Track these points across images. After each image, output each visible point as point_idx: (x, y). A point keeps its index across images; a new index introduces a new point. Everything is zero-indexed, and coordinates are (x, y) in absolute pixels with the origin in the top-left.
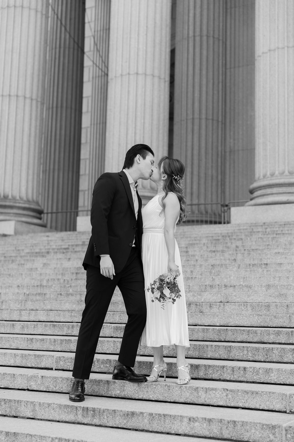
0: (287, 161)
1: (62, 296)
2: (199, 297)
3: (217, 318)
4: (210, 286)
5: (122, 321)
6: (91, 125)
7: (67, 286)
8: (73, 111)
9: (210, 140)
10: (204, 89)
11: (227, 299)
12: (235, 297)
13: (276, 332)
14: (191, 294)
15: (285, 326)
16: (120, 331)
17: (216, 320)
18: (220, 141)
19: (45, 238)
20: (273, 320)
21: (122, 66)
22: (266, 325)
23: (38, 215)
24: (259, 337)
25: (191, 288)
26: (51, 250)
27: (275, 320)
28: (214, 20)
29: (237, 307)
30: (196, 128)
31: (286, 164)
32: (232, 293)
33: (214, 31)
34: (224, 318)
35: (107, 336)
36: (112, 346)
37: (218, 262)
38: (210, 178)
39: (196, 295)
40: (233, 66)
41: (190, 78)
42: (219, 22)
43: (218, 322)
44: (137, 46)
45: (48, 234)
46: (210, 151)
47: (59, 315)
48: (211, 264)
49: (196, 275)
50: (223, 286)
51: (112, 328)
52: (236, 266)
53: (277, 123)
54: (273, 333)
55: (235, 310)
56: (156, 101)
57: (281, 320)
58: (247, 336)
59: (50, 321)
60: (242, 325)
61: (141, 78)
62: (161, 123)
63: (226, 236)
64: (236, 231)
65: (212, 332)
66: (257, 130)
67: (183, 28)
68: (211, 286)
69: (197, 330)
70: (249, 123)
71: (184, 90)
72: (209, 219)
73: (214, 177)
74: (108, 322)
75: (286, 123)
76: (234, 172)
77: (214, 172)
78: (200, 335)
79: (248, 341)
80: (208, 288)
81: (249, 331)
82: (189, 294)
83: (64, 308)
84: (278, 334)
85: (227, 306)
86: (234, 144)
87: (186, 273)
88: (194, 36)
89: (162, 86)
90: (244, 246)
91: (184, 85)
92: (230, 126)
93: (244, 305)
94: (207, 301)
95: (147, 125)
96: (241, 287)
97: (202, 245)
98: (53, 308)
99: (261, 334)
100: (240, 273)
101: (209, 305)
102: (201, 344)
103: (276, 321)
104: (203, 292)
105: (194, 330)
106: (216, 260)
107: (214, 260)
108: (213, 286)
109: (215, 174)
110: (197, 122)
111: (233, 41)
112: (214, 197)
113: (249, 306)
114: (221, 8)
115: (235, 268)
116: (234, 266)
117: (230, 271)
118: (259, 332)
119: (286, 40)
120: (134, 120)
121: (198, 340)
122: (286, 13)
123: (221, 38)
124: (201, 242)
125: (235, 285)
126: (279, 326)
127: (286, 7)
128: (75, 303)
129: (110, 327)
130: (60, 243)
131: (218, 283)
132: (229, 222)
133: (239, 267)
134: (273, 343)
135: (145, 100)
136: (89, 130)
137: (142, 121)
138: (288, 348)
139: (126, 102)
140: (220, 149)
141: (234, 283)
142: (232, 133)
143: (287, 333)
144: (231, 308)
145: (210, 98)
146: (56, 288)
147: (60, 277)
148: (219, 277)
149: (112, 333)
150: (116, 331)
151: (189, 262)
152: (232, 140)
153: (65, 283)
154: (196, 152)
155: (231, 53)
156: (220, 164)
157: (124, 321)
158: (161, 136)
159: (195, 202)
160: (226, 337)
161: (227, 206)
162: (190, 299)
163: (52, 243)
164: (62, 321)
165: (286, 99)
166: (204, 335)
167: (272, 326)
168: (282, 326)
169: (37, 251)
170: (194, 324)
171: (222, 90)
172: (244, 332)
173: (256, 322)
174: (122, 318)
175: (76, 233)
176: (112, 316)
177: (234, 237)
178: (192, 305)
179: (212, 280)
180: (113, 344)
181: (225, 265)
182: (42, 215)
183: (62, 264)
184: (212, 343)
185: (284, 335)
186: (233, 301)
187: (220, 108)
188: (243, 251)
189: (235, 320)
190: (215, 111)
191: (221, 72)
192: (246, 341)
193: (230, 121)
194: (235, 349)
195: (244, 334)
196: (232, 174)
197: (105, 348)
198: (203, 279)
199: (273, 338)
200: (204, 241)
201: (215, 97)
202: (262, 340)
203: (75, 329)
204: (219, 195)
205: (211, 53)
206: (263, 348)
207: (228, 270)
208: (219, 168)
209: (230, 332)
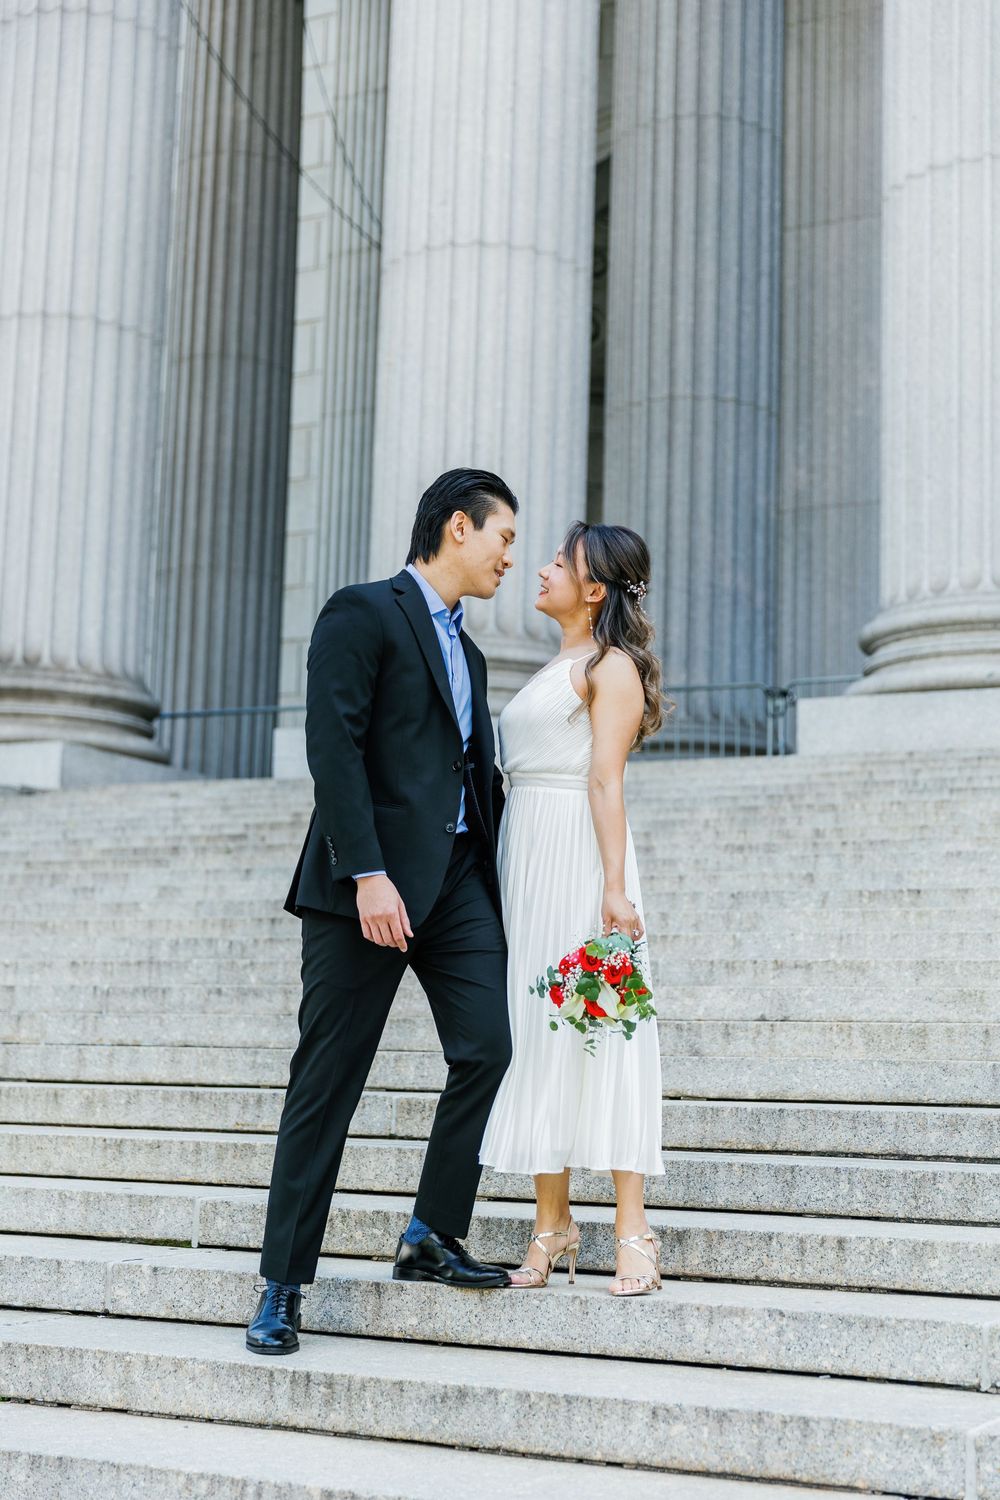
0: (987, 545)
1: (223, 999)
2: (688, 1001)
3: (749, 1072)
4: (727, 966)
5: (428, 1081)
6: (324, 416)
7: (241, 963)
8: (262, 368)
9: (730, 470)
10: (709, 296)
11: (784, 1009)
12: (809, 1003)
13: (946, 1119)
14: (663, 991)
15: (978, 1102)
16: (418, 1117)
17: (745, 1079)
18: (761, 473)
19: (167, 802)
20: (938, 1082)
21: (430, 216)
22: (913, 1097)
23: (141, 724)
24: (891, 1137)
25: (661, 969)
26: (184, 843)
27: (945, 1079)
28: (743, 60)
29: (818, 1037)
30: (682, 428)
31: (987, 554)
32: (800, 990)
33: (742, 99)
34: (772, 1074)
35: (375, 1133)
36: (394, 1165)
37: (753, 885)
38: (728, 600)
39: (677, 993)
40: (806, 218)
41: (663, 261)
42: (761, 71)
43: (754, 1085)
44: (479, 149)
45: (174, 787)
46: (729, 509)
47: (213, 1063)
48: (731, 892)
49: (679, 929)
50: (771, 966)
51: (394, 1107)
52: (815, 896)
53: (954, 414)
54: (939, 1123)
55: (809, 1047)
56: (545, 336)
57: (963, 1080)
58: (850, 1135)
59: (181, 1082)
60: (832, 1097)
61: (493, 259)
62: (563, 411)
63: (780, 797)
64: (814, 779)
65: (733, 1121)
66: (887, 437)
67: (638, 88)
68: (730, 967)
69: (680, 1112)
70: (860, 412)
71: (641, 299)
72: (722, 739)
73: (742, 597)
74: (378, 1085)
75: (987, 415)
76: (809, 580)
77: (741, 578)
78: (692, 1130)
79: (853, 1149)
80: (720, 972)
81: (855, 1117)
83: (231, 1040)
84: (954, 1126)
85: (784, 1034)
86: (811, 483)
88: (676, 117)
89: (567, 287)
90: (841, 830)
91: (642, 284)
92: (797, 423)
93: (841, 1030)
94: (717, 1016)
95: (514, 420)
96: (829, 969)
97: (700, 828)
98: (191, 1039)
99: (897, 1126)
100: (828, 922)
101: (722, 1029)
102: (692, 1160)
103: (948, 1084)
104: (702, 985)
105: (671, 1115)
106: (748, 876)
107: (741, 876)
108: (736, 965)
109: (743, 587)
110: (683, 408)
111: (807, 137)
112: (742, 666)
113: (857, 1034)
114: (768, 23)
115: (812, 905)
116: (807, 900)
117: (793, 915)
118: (890, 1120)
119: (987, 131)
120: (470, 402)
121: (686, 1146)
122: (987, 41)
123: (766, 124)
124: (696, 816)
125: (810, 961)
126: (959, 1099)
127: (987, 20)
128: (268, 1021)
129: (387, 1103)
130: (216, 817)
131: (752, 955)
132: (789, 751)
133: (824, 902)
134: (937, 1158)
135: (507, 332)
136: (316, 433)
137: (499, 405)
138: (989, 1174)
139: (445, 340)
140: (761, 500)
141: (806, 957)
142: (803, 448)
143: (985, 1125)
144: (797, 1040)
145: (730, 330)
146: (201, 971)
147: (216, 933)
148: (757, 934)
149: (393, 1121)
150: (407, 1116)
151: (655, 882)
152: (802, 472)
153: (234, 952)
154: (680, 512)
155: (800, 176)
156: (760, 553)
158: (561, 454)
159: (678, 679)
160: (778, 1135)
161: (784, 694)
163: (189, 819)
164: (221, 1083)
166: (704, 1128)
167: (933, 1102)
168: (969, 1101)
169: (139, 843)
171: (770, 300)
172: (840, 1122)
173: (882, 1087)
174: (426, 1074)
175: (269, 783)
176: (393, 1066)
177: (808, 800)
179: (731, 943)
180: (394, 1160)
181: (778, 894)
182: (156, 724)
183: (222, 889)
184: (732, 1157)
185: (975, 1130)
186: (802, 1017)
187: (763, 362)
188: (837, 848)
189: (811, 1079)
190: (747, 373)
191: (765, 239)
192: (846, 1151)
193: (797, 409)
194: (808, 1177)
195: (840, 1128)
196: (802, 586)
197: (370, 1172)
198: (701, 942)
199: (937, 1139)
200: (707, 813)
201: (748, 326)
202: (901, 1147)
203: (265, 1108)
204: (760, 658)
205: (733, 174)
206: (905, 1176)
207: (788, 911)
208: (760, 565)
209: (791, 1120)
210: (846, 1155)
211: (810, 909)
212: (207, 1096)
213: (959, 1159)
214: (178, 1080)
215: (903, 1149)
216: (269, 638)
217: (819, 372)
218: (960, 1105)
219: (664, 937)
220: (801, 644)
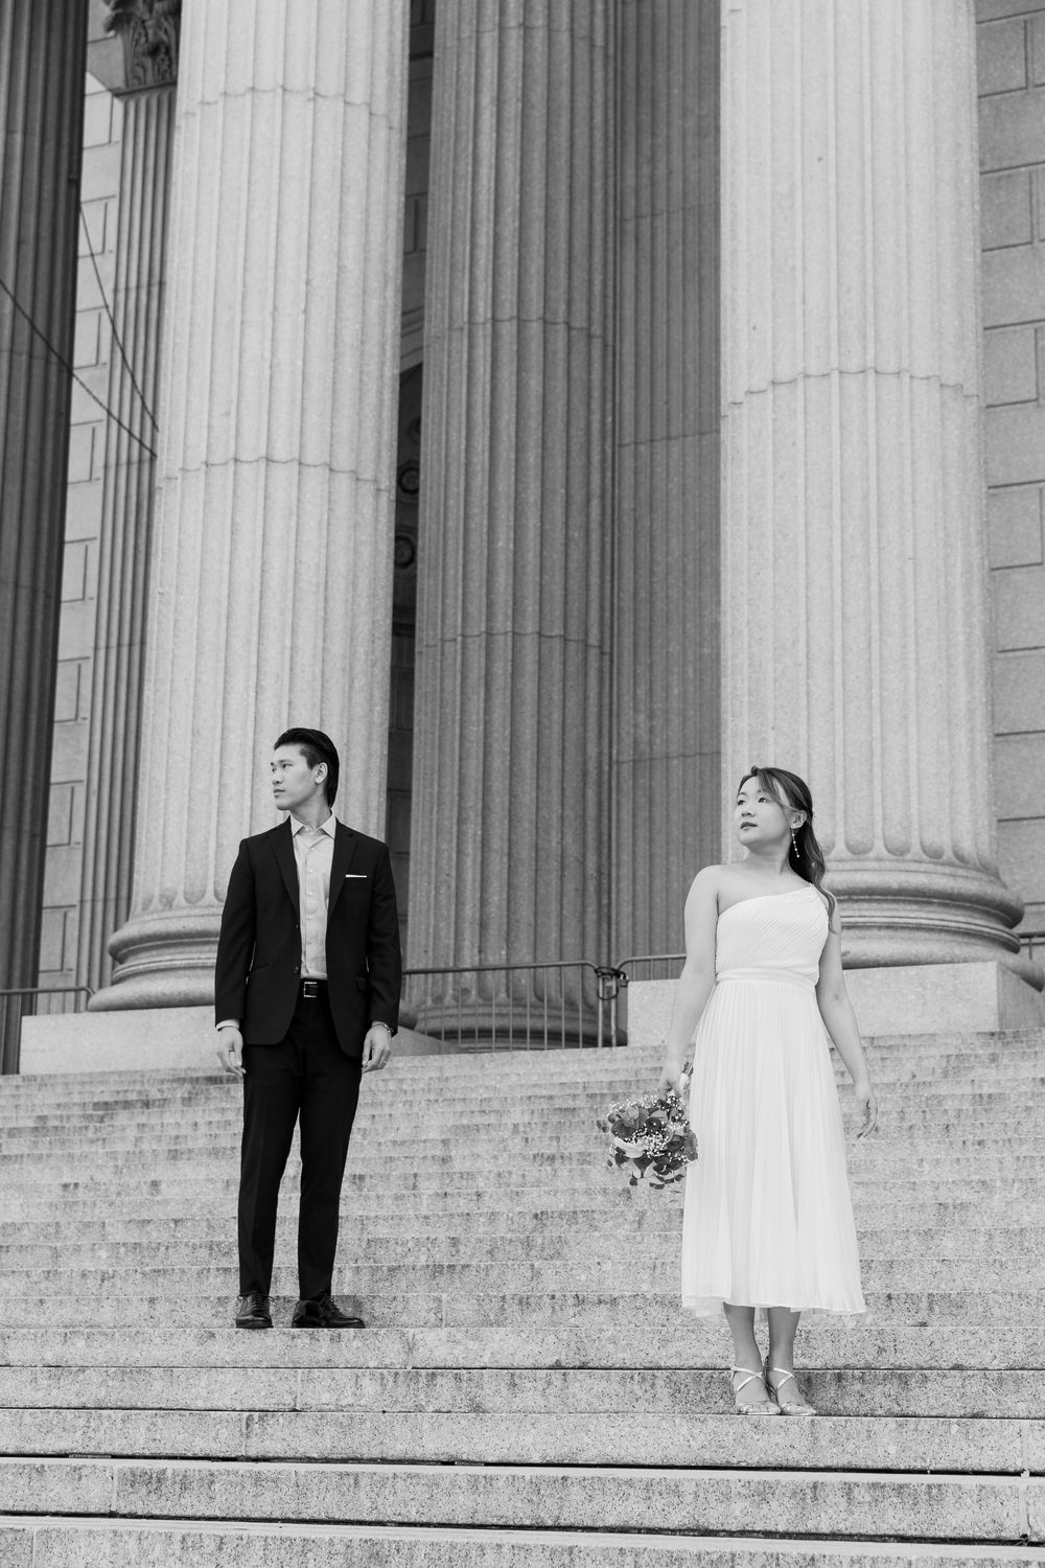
0: (840, 805)
2: (471, 1345)
3: (533, 1431)
4: (521, 1302)
5: (161, 1445)
6: (96, 648)
8: (24, 594)
9: (556, 716)
10: (532, 521)
11: (583, 1353)
12: (610, 1348)
13: (753, 1487)
14: (443, 1332)
15: (794, 1464)
16: (144, 1490)
17: (529, 1439)
18: (592, 720)
20: (749, 1440)
21: (210, 427)
22: (720, 1459)
24: (690, 1508)
25: (445, 1307)
27: (757, 1437)
28: (570, 259)
29: (617, 1387)
30: (501, 669)
31: (840, 815)
32: (601, 1331)
33: (569, 303)
34: (559, 1433)
35: (92, 1510)
36: (108, 1551)
37: (561, 1203)
38: (555, 864)
39: (459, 1336)
40: (644, 434)
41: (480, 480)
42: (590, 272)
43: (538, 1447)
44: (268, 355)
46: (556, 760)
48: (534, 1211)
49: (472, 1256)
50: (571, 1301)
51: (115, 1478)
52: (630, 1217)
53: (802, 659)
54: (744, 1491)
55: (607, 1400)
56: (341, 565)
57: (777, 1439)
58: (643, 1507)
60: (628, 1460)
61: (282, 476)
62: (361, 650)
63: (602, 1095)
64: (644, 1075)
65: (508, 1491)
66: (727, 683)
67: (452, 287)
68: (524, 1302)
69: (448, 1481)
71: (455, 522)
72: (546, 1025)
73: (571, 862)
74: (102, 1451)
75: (837, 659)
76: (651, 841)
77: (569, 839)
78: (461, 1503)
79: (647, 1524)
80: (513, 1308)
81: (649, 1486)
82: (432, 1334)
84: (763, 1495)
85: (578, 1385)
86: (651, 731)
87: (429, 1245)
88: (495, 320)
89: (367, 510)
91: (456, 504)
92: (636, 662)
93: (644, 1379)
94: (503, 1363)
95: (305, 658)
96: (639, 1302)
97: (507, 1134)
99: (697, 1496)
100: (642, 1248)
101: (507, 1379)
102: (456, 1540)
103: (761, 1444)
104: (491, 1325)
105: (437, 1485)
106: (556, 1192)
107: (548, 1193)
108: (531, 1300)
109: (572, 849)
110: (503, 645)
111: (645, 342)
112: (571, 939)
113: (662, 1383)
114: (598, 218)
115: (627, 1227)
116: (621, 1220)
117: (602, 1240)
118: (688, 1488)
119: (834, 344)
120: (255, 639)
121: (454, 1522)
122: (833, 246)
123: (597, 330)
124: (506, 1119)
125: (616, 1294)
126: (772, 1461)
127: (833, 223)
129: (108, 1474)
131: (552, 1287)
132: (622, 1041)
133: (640, 1223)
134: (743, 1533)
135: (297, 560)
136: (88, 668)
137: (288, 643)
138: (794, 1553)
139: (226, 568)
140: (592, 751)
141: (615, 1286)
142: (642, 691)
143: (797, 1493)
144: (594, 1392)
145: (556, 557)
148: (558, 1263)
149: (115, 1496)
150: (130, 1490)
151: (449, 1200)
152: (642, 717)
154: (499, 763)
155: (637, 386)
156: (592, 811)
157: (168, 1446)
158: (360, 700)
159: (496, 957)
160: (561, 1508)
161: (617, 974)
162: (437, 1353)
165: (838, 568)
166: (475, 1501)
167: (743, 1464)
168: (785, 1463)
170: (442, 1458)
171: (602, 525)
172: (631, 1491)
173: (685, 1448)
174: (158, 1437)
175: (15, 1080)
176: (119, 1427)
178: (439, 1380)
179: (529, 1274)
180: (109, 1545)
181: (588, 1213)
184: (504, 1536)
185: (786, 1499)
186: (602, 1363)
187: (594, 595)
189: (604, 1439)
190: (575, 606)
191: (596, 458)
192: (639, 1526)
193: (635, 645)
194: (589, 1560)
195: (632, 1498)
196: (642, 847)
197: (80, 1559)
198: (494, 1273)
199: (742, 1512)
200: (518, 1115)
201: (576, 554)
202: (702, 1520)
204: (591, 931)
205: (560, 385)
206: (699, 1557)
207: (597, 1234)
208: (591, 825)
209: (575, 1489)
210: (639, 1531)
211: (621, 1233)
213: (768, 1534)
215: (703, 1522)
216: (28, 907)
217: (660, 605)
218: (774, 1469)
219: (452, 1267)
220: (642, 914)
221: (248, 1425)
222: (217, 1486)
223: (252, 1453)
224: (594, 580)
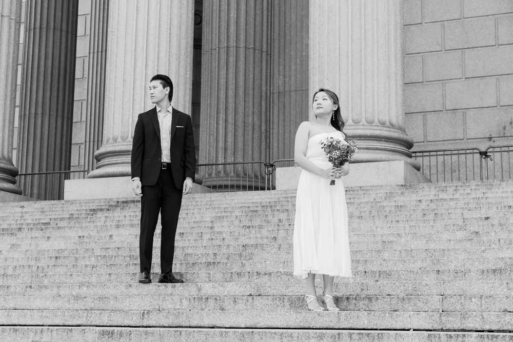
0: (350, 107)
1: (32, 290)
2: (220, 288)
3: (242, 317)
5: (113, 322)
6: (90, 53)
7: (41, 275)
8: (64, 33)
9: (251, 76)
11: (259, 291)
12: (269, 289)
13: (317, 334)
14: (211, 284)
15: (332, 327)
16: (107, 337)
17: (240, 320)
18: (264, 78)
19: (20, 210)
20: (316, 319)
22: (306, 326)
23: (10, 178)
25: (211, 276)
26: (24, 226)
27: (319, 318)
29: (271, 302)
30: (232, 59)
31: (350, 109)
32: (266, 283)
34: (251, 317)
37: (252, 242)
38: (251, 128)
39: (216, 285)
43: (244, 322)
45: (22, 204)
46: (251, 92)
47: (25, 316)
48: (243, 244)
49: (221, 259)
50: (255, 274)
51: (97, 333)
52: (276, 246)
53: (337, 55)
54: (315, 336)
55: (267, 306)
56: (175, 22)
57: (326, 319)
58: (279, 341)
59: (11, 324)
60: (275, 326)
62: (182, 52)
63: (267, 206)
64: (281, 199)
65: (233, 336)
66: (311, 64)
68: (239, 274)
69: (212, 333)
70: (304, 54)
71: (216, 7)
72: (247, 184)
73: (256, 127)
74: (93, 324)
75: (350, 55)
76: (284, 120)
77: (255, 119)
78: (217, 340)
80: (235, 276)
81: (282, 334)
82: (207, 285)
83: (34, 307)
84: (321, 337)
85: (257, 301)
86: (284, 82)
87: (206, 256)
89: (184, 2)
90: (289, 219)
91: (216, 1)
92: (279, 58)
93: (280, 299)
94: (232, 294)
95: (163, 55)
96: (279, 274)
97: (234, 219)
98: (18, 306)
99: (298, 338)
100: (280, 256)
101: (233, 299)
103: (320, 320)
104: (228, 282)
105: (208, 334)
106: (250, 238)
107: (248, 238)
108: (241, 274)
109: (257, 122)
110: (232, 51)
112: (256, 154)
113: (286, 300)
115: (275, 249)
116: (273, 247)
117: (266, 254)
118: (296, 335)
120: (145, 48)
124: (233, 214)
125: (271, 272)
126: (324, 326)
128: (49, 299)
129: (94, 332)
130: (38, 216)
131: (249, 270)
132: (274, 188)
133: (279, 248)
135: (160, 20)
136: (87, 60)
137: (157, 49)
139: (135, 22)
140: (264, 88)
141: (270, 269)
142: (281, 68)
143: (333, 336)
144: (263, 304)
145: (251, 20)
146: (24, 279)
147: (32, 263)
148: (251, 261)
149: (97, 338)
150: (102, 337)
151: (213, 241)
152: (281, 77)
153: (39, 270)
154: (231, 93)
156: (264, 109)
157: (115, 322)
158: (182, 69)
159: (230, 160)
161: (272, 166)
162: (208, 291)
163: (27, 216)
164: (28, 324)
165: (350, 23)
166: (222, 339)
167: (314, 327)
168: (329, 327)
169: (5, 226)
170: (210, 326)
171: (268, 9)
172: (276, 336)
173: (294, 322)
174: (112, 319)
175: (62, 202)
176: (98, 316)
177: (278, 208)
178: (209, 300)
179: (241, 265)
181: (261, 245)
182: (17, 178)
183: (37, 245)
185: (329, 338)
186: (266, 294)
187: (265, 33)
188: (287, 227)
189: (266, 319)
190: (258, 37)
193: (279, 52)
195: (276, 339)
196: (281, 122)
198: (229, 265)
200: (237, 213)
201: (258, 19)
203: (44, 334)
204: (263, 151)
207: (264, 252)
208: (263, 114)
209: (256, 335)
211: (273, 251)
212: (20, 330)
214: (10, 323)
216: (66, 143)
217: (288, 38)
218: (325, 329)
219: (214, 263)
220: (281, 146)
221: (143, 315)
222: (132, 335)
223: (145, 325)
224: (265, 28)
